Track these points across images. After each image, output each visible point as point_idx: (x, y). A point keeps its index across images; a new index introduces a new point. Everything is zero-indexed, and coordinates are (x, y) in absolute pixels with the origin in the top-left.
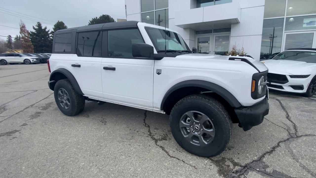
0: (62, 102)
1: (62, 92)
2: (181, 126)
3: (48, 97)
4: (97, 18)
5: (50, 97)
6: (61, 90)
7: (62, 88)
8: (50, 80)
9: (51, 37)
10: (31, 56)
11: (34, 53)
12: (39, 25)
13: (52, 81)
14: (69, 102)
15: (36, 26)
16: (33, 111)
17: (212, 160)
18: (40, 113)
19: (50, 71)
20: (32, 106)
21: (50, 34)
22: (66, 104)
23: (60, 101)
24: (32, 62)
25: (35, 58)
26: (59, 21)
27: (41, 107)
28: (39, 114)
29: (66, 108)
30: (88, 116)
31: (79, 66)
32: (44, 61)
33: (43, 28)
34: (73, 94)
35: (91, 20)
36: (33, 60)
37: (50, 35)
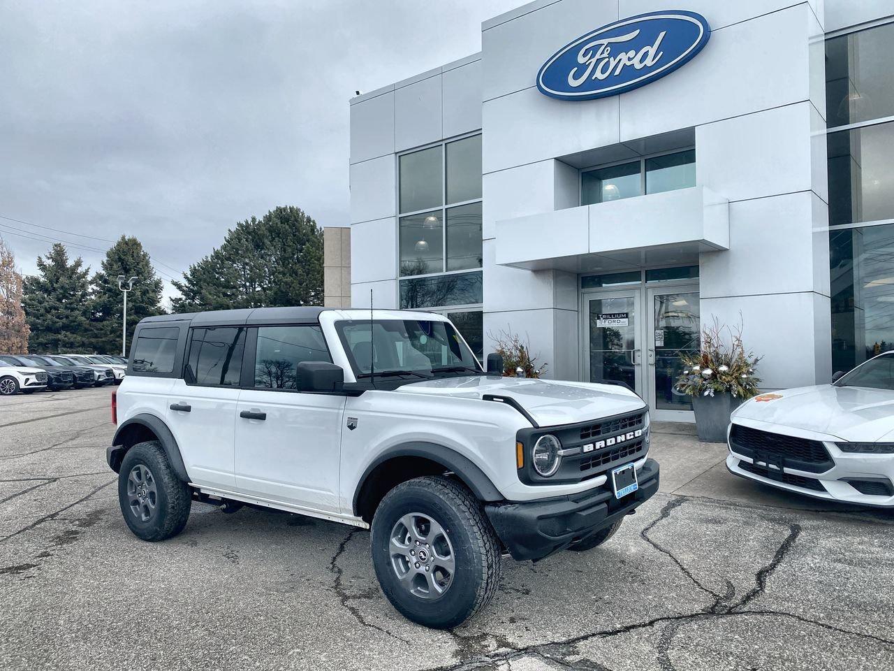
0: (136, 502)
1: (139, 476)
2: (392, 553)
3: (89, 496)
4: (254, 219)
5: (94, 496)
6: (139, 469)
7: (140, 465)
8: (115, 444)
9: (91, 294)
10: (23, 365)
11: (30, 355)
12: (59, 256)
13: (118, 447)
14: (154, 502)
15: (48, 258)
16: (58, 527)
17: (455, 635)
18: (76, 533)
19: (115, 421)
20: (52, 516)
21: (91, 283)
22: (146, 508)
23: (131, 501)
24: (22, 386)
25: (32, 374)
26: (123, 238)
27: (78, 520)
28: (75, 536)
29: (144, 518)
30: (195, 544)
31: (187, 409)
32: (61, 382)
33: (70, 263)
34: (166, 479)
35: (233, 230)
36: (27, 380)
37: (90, 288)
